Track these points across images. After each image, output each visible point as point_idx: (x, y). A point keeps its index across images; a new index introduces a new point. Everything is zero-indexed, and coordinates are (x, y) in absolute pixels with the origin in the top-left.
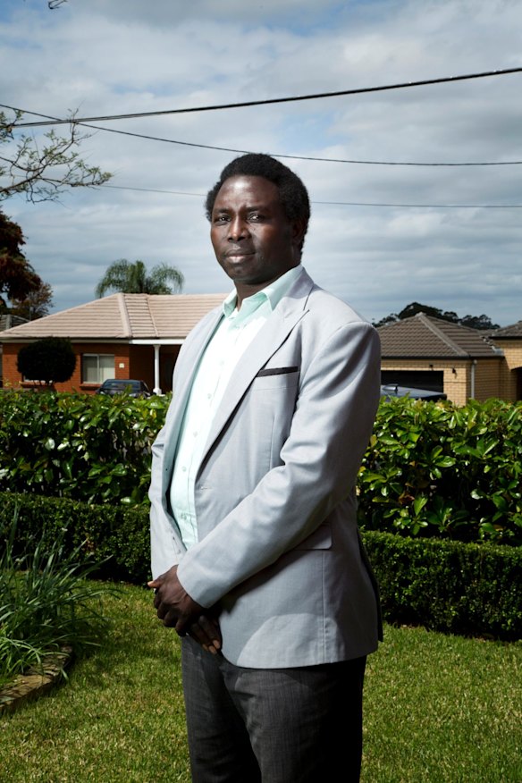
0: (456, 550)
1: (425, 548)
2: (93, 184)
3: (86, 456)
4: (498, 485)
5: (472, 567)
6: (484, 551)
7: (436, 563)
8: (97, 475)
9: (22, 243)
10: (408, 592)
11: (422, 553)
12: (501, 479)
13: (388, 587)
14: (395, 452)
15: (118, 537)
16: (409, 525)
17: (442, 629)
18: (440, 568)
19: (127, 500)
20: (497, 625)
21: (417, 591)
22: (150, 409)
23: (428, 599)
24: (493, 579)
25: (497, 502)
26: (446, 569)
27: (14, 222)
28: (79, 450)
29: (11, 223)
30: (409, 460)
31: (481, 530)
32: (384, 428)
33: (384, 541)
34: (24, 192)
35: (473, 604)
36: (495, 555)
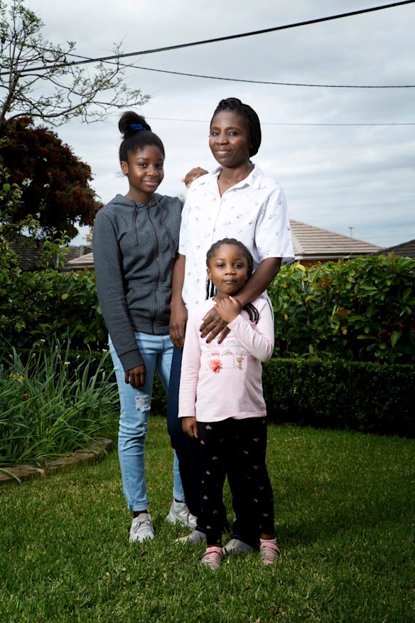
1: (398, 371)
2: (135, 104)
7: (407, 382)
9: (91, 179)
10: (385, 407)
13: (369, 405)
14: (373, 296)
16: (387, 355)
18: (410, 386)
21: (394, 406)
27: (84, 162)
29: (82, 163)
30: (384, 301)
32: (365, 277)
33: (364, 368)
34: (80, 116)
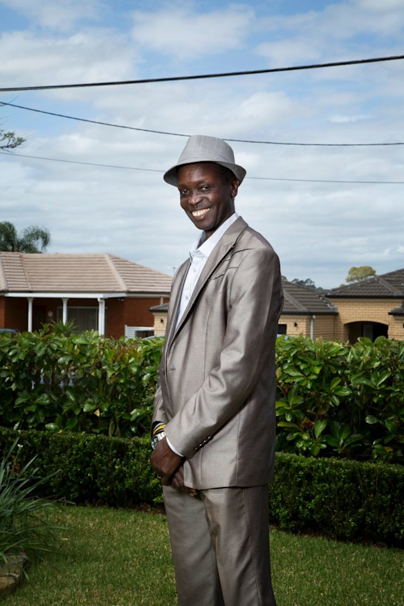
0: (354, 468)
1: (327, 467)
2: (8, 147)
3: (13, 387)
4: (390, 412)
5: (369, 483)
6: (380, 469)
7: (337, 479)
8: (23, 404)
10: (311, 505)
11: (324, 471)
12: (393, 407)
13: (293, 502)
14: (298, 383)
15: (43, 460)
16: (310, 446)
17: (341, 538)
18: (340, 484)
19: (52, 426)
20: (390, 534)
21: (320, 504)
22: (75, 345)
23: (329, 512)
24: (388, 493)
25: (389, 426)
26: (346, 485)
28: (6, 381)
30: (312, 389)
31: (374, 451)
32: (289, 361)
33: (289, 461)
35: (369, 516)
36: (390, 472)
